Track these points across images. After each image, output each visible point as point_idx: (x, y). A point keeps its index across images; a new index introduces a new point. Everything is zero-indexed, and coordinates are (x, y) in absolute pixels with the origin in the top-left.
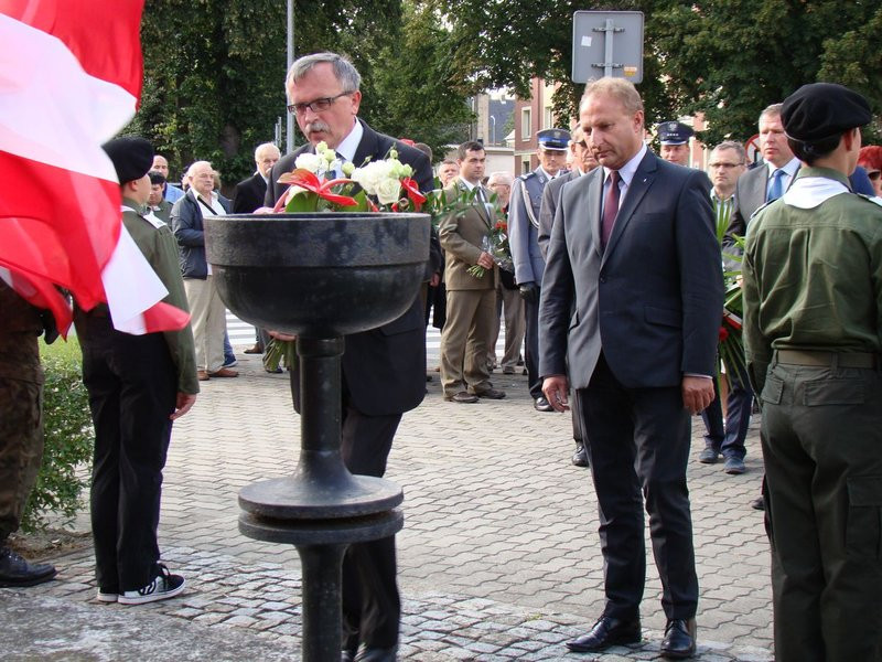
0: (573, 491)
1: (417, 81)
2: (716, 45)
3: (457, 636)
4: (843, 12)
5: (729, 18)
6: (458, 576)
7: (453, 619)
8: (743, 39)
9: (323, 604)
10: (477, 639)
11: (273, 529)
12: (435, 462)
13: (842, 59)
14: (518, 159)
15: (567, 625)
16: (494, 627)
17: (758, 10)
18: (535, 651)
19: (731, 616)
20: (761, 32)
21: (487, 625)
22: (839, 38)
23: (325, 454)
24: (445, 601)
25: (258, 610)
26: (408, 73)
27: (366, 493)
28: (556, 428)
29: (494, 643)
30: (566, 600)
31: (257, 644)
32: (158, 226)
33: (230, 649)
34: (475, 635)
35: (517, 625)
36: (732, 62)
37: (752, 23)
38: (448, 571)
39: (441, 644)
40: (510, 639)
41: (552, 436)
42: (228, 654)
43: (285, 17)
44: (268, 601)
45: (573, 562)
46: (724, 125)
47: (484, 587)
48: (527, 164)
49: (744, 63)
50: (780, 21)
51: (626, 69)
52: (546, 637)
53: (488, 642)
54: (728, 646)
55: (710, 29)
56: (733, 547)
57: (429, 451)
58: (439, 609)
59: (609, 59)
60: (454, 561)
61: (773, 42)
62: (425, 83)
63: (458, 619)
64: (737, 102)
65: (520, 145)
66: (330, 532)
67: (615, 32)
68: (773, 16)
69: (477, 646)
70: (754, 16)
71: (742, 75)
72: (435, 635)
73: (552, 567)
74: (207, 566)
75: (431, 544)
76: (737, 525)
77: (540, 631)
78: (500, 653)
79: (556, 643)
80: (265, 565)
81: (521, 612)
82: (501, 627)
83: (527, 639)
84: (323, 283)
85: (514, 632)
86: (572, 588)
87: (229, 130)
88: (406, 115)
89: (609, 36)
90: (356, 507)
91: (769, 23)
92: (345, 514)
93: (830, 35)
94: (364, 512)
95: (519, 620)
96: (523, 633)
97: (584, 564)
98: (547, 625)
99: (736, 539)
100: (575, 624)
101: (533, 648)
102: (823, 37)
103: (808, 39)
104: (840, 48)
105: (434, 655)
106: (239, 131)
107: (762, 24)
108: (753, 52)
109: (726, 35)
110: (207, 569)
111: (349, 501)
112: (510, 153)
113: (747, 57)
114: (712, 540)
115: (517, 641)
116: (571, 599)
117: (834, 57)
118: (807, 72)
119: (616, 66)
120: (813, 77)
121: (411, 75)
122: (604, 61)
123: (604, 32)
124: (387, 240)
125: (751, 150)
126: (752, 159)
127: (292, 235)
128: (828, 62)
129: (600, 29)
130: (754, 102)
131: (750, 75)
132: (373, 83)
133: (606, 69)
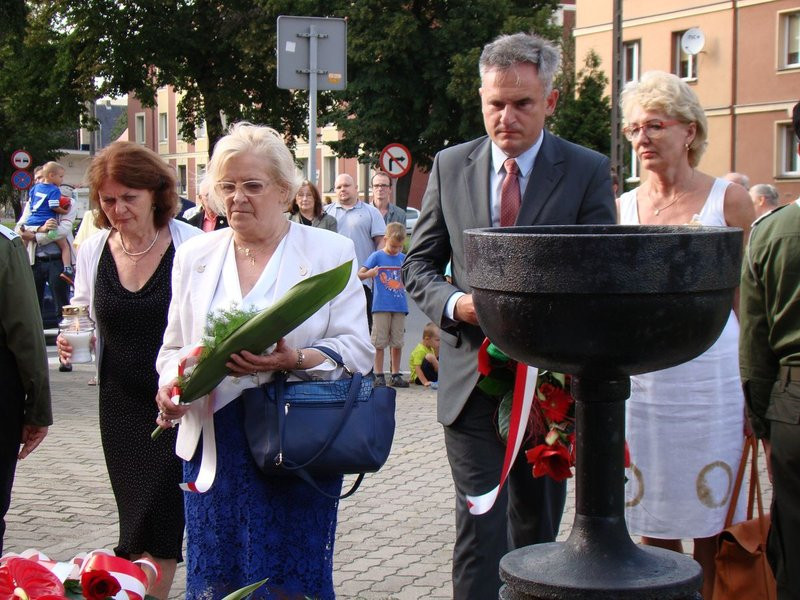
4: (468, 29)
5: (362, 30)
13: (470, 74)
17: (389, 24)
20: (394, 45)
22: (466, 54)
32: (11, 238)
36: (366, 73)
37: (384, 36)
46: (359, 134)
49: (378, 76)
50: (410, 35)
51: (331, 75)
59: (314, 65)
61: (404, 56)
62: (47, 86)
64: (371, 112)
67: (319, 37)
68: (404, 30)
70: (386, 30)
71: (376, 87)
84: (661, 313)
88: (26, 118)
89: (314, 42)
91: (401, 37)
93: (457, 50)
102: (452, 52)
103: (437, 53)
104: (466, 64)
107: (394, 38)
108: (386, 65)
113: (380, 69)
117: (462, 71)
118: (437, 86)
119: (322, 72)
120: (443, 90)
121: (32, 77)
122: (309, 67)
123: (308, 38)
124: (726, 258)
125: (386, 159)
126: (387, 168)
127: (629, 254)
128: (457, 76)
129: (304, 35)
130: (386, 113)
131: (383, 87)
133: (311, 75)
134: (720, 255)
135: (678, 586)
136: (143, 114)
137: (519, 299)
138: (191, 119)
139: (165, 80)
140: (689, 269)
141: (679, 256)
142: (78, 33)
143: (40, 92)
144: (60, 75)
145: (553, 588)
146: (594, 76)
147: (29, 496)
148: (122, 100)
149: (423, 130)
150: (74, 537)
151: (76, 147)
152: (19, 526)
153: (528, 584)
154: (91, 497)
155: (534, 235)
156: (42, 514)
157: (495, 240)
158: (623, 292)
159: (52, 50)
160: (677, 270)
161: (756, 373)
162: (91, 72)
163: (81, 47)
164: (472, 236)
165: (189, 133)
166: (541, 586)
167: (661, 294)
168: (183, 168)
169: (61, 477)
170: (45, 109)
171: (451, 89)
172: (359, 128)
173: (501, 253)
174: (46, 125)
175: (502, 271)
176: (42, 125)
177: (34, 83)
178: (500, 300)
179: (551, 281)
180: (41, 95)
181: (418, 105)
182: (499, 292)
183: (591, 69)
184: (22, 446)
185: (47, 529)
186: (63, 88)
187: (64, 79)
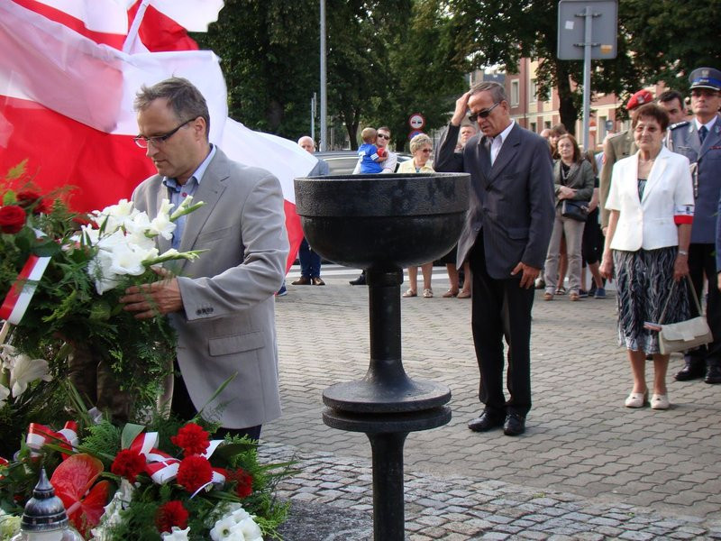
0: (566, 394)
1: (425, 61)
2: (676, 24)
3: (477, 509)
6: (476, 462)
7: (474, 496)
8: (699, 19)
9: (389, 479)
10: (494, 513)
11: (351, 421)
12: (452, 371)
15: (567, 502)
16: (507, 502)
18: (541, 523)
19: (703, 496)
20: (714, 12)
21: (502, 502)
23: (390, 362)
24: (466, 482)
25: (318, 488)
26: (417, 55)
27: (422, 393)
28: (550, 343)
29: (508, 515)
30: (565, 482)
31: (332, 512)
33: (311, 516)
34: (492, 510)
35: (525, 502)
36: (689, 38)
38: (467, 458)
39: (464, 516)
40: (521, 513)
41: (546, 350)
42: (311, 519)
43: (319, 11)
44: (324, 481)
45: (569, 451)
47: (497, 471)
49: (700, 38)
51: (603, 47)
52: (550, 511)
53: (503, 515)
54: (701, 520)
55: (670, 11)
56: (703, 439)
57: (445, 362)
58: (461, 489)
59: (588, 40)
60: (471, 450)
62: (432, 61)
63: (478, 496)
66: (396, 423)
67: (593, 17)
69: (495, 518)
72: (460, 509)
73: (552, 455)
74: (274, 454)
75: (452, 437)
76: (704, 422)
77: (545, 507)
78: (513, 524)
79: (558, 516)
80: (320, 453)
81: (528, 491)
82: (513, 503)
83: (535, 513)
84: (389, 229)
85: (524, 507)
86: (569, 472)
87: (274, 104)
88: (415, 88)
89: (589, 21)
90: (415, 403)
92: (407, 409)
94: (422, 408)
95: (527, 498)
96: (531, 508)
97: (579, 453)
98: (551, 502)
99: (704, 434)
100: (573, 501)
101: (540, 520)
105: (460, 525)
106: (282, 105)
108: (707, 29)
109: (684, 15)
110: (275, 456)
111: (409, 399)
113: (702, 33)
114: (684, 433)
115: (526, 515)
116: (569, 482)
119: (595, 44)
121: (420, 56)
122: (584, 40)
123: (584, 17)
129: (581, 15)
132: (388, 63)
133: (586, 48)
134: (432, 192)
136: (517, 80)
138: (545, 83)
139: (526, 54)
140: (406, 202)
141: (398, 193)
142: (458, 18)
143: (426, 67)
144: (442, 53)
159: (437, 33)
160: (397, 202)
162: (465, 50)
163: (459, 28)
165: (543, 95)
167: (387, 217)
168: (533, 125)
169: (346, 362)
170: (430, 81)
174: (431, 94)
176: (428, 94)
177: (422, 60)
180: (428, 70)
186: (444, 64)
187: (445, 57)
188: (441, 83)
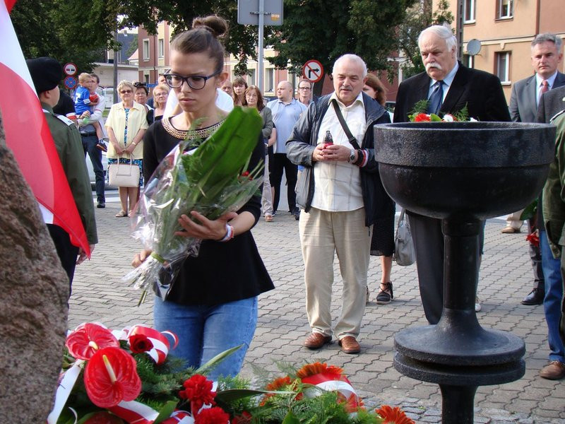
13: (363, 14)
14: (141, 73)
26: (75, 13)
32: (69, 124)
36: (295, 13)
46: (290, 53)
48: (147, 76)
49: (302, 14)
51: (273, 16)
59: (262, 9)
61: (320, 2)
62: (87, 21)
64: (298, 39)
65: (142, 63)
71: (301, 22)
84: (502, 180)
88: (73, 42)
103: (341, 0)
104: (361, 6)
108: (307, 7)
112: (135, 69)
113: (304, 10)
117: (358, 12)
118: (341, 21)
119: (267, 13)
120: (345, 25)
121: (77, 15)
122: (258, 10)
124: (546, 145)
125: (307, 70)
126: (307, 76)
127: (483, 142)
128: (355, 16)
130: (307, 40)
131: (306, 22)
132: (43, 20)
133: (260, 16)
134: (541, 142)
135: (510, 354)
136: (148, 39)
137: (410, 171)
139: (163, 17)
141: (515, 143)
143: (82, 24)
144: (95, 14)
145: (429, 355)
146: (444, 15)
147: (81, 288)
148: (135, 31)
149: (331, 50)
150: (110, 314)
151: (105, 62)
152: (76, 307)
153: (413, 352)
154: (120, 289)
155: (421, 129)
156: (89, 299)
157: (395, 132)
158: (477, 166)
160: (514, 152)
161: (554, 216)
162: (116, 12)
164: (380, 129)
166: (422, 353)
167: (503, 168)
169: (100, 276)
170: (85, 37)
171: (350, 24)
172: (290, 49)
173: (399, 141)
174: (86, 47)
175: (399, 153)
176: (83, 47)
177: (79, 19)
178: (398, 171)
179: (431, 159)
180: (83, 27)
181: (328, 34)
182: (397, 166)
183: (442, 11)
184: (79, 256)
185: (93, 309)
187: (98, 17)
188: (95, 38)
